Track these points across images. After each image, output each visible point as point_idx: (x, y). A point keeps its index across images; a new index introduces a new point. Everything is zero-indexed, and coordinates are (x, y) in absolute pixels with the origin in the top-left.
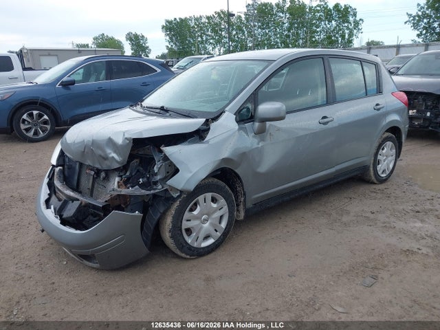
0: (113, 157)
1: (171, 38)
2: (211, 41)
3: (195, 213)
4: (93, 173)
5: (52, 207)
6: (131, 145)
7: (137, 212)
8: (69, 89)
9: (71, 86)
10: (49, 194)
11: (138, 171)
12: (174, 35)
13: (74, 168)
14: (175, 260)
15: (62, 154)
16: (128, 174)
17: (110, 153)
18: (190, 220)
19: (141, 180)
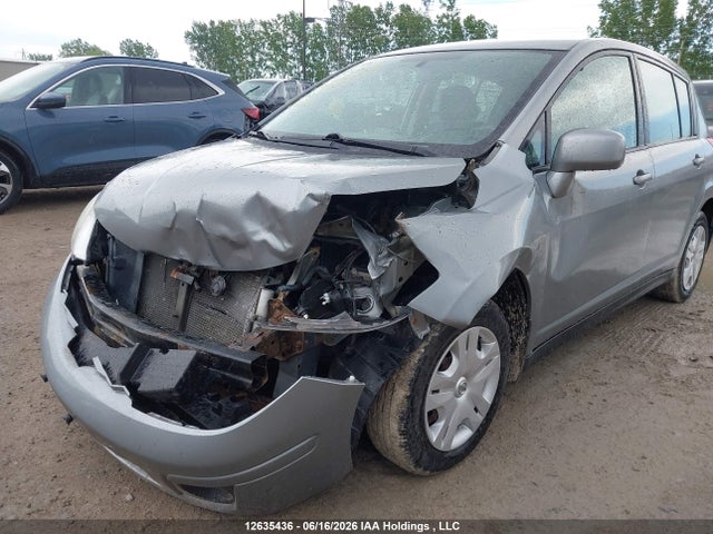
0: (264, 242)
1: (199, 54)
2: (269, 63)
3: (448, 373)
4: (189, 279)
5: (97, 361)
6: (324, 210)
7: (352, 378)
8: (51, 115)
9: (55, 111)
10: (77, 330)
11: (316, 276)
12: (205, 50)
13: (132, 268)
14: (393, 480)
15: (100, 235)
16: (292, 282)
17: (255, 233)
18: (437, 391)
19: (326, 297)
